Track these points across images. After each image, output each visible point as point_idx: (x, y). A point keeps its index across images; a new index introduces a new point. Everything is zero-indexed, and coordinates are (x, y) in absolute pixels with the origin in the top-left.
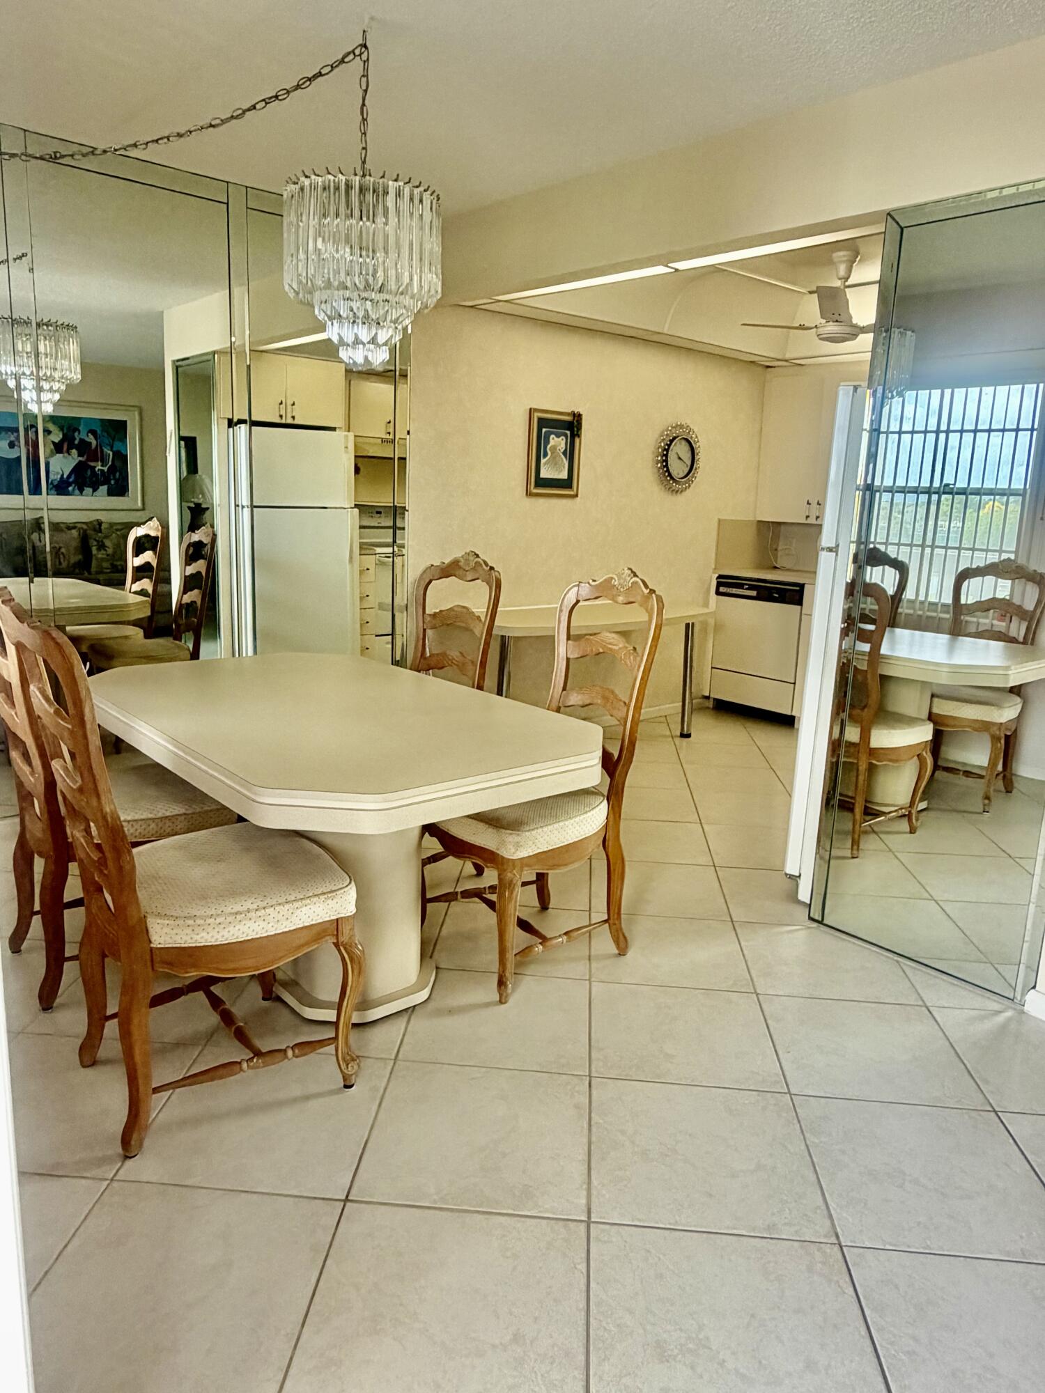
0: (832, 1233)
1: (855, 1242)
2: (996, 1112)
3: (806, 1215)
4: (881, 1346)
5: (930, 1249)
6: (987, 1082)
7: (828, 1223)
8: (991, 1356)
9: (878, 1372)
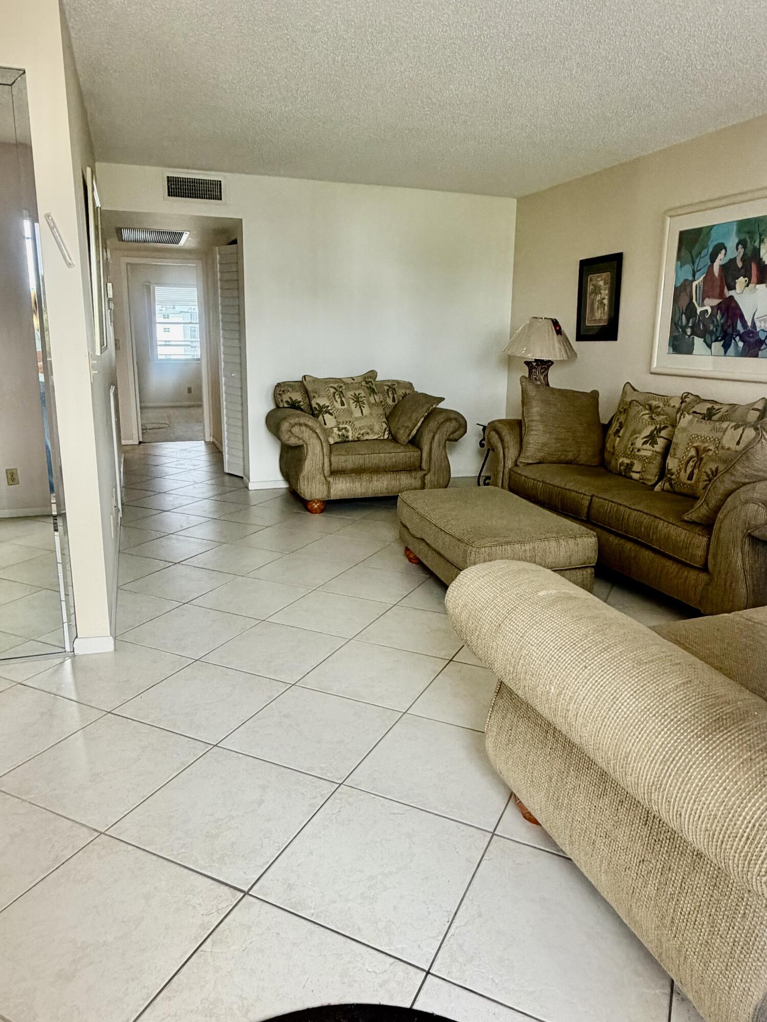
0: (92, 831)
1: (107, 825)
2: (110, 712)
3: (69, 836)
4: (169, 856)
5: (145, 796)
6: (91, 701)
7: (85, 829)
8: (212, 815)
9: (178, 868)
